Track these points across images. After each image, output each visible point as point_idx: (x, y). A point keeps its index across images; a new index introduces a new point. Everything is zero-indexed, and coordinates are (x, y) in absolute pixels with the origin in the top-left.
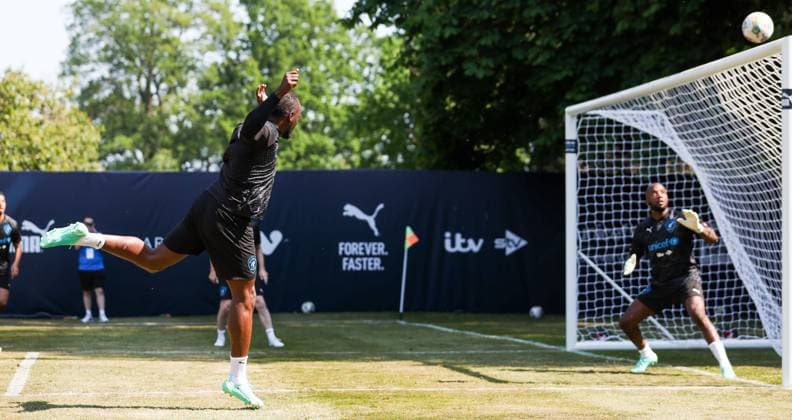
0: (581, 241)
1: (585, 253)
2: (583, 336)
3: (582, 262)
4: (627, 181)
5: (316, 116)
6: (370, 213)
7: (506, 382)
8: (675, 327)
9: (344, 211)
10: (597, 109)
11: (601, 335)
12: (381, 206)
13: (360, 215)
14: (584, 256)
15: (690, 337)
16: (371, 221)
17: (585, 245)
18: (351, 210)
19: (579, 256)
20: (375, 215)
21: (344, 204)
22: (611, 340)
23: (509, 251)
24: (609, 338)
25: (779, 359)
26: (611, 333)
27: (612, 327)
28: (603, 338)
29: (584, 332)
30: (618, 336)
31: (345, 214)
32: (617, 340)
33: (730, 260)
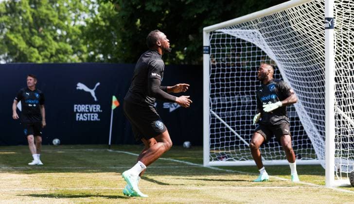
0: (212, 104)
1: (214, 111)
2: (213, 158)
3: (213, 116)
4: (238, 70)
5: (62, 32)
6: (92, 88)
7: (168, 184)
8: (265, 153)
9: (77, 86)
10: (221, 29)
11: (223, 158)
12: (98, 84)
13: (86, 89)
14: (213, 113)
15: (274, 159)
16: (93, 92)
17: (214, 106)
18: (81, 86)
19: (211, 112)
20: (95, 89)
21: (77, 83)
22: (229, 160)
23: (171, 110)
24: (227, 159)
25: (324, 170)
26: (229, 157)
27: (229, 153)
28: (225, 159)
29: (214, 156)
30: (233, 158)
31: (78, 88)
32: (232, 160)
33: (297, 115)
